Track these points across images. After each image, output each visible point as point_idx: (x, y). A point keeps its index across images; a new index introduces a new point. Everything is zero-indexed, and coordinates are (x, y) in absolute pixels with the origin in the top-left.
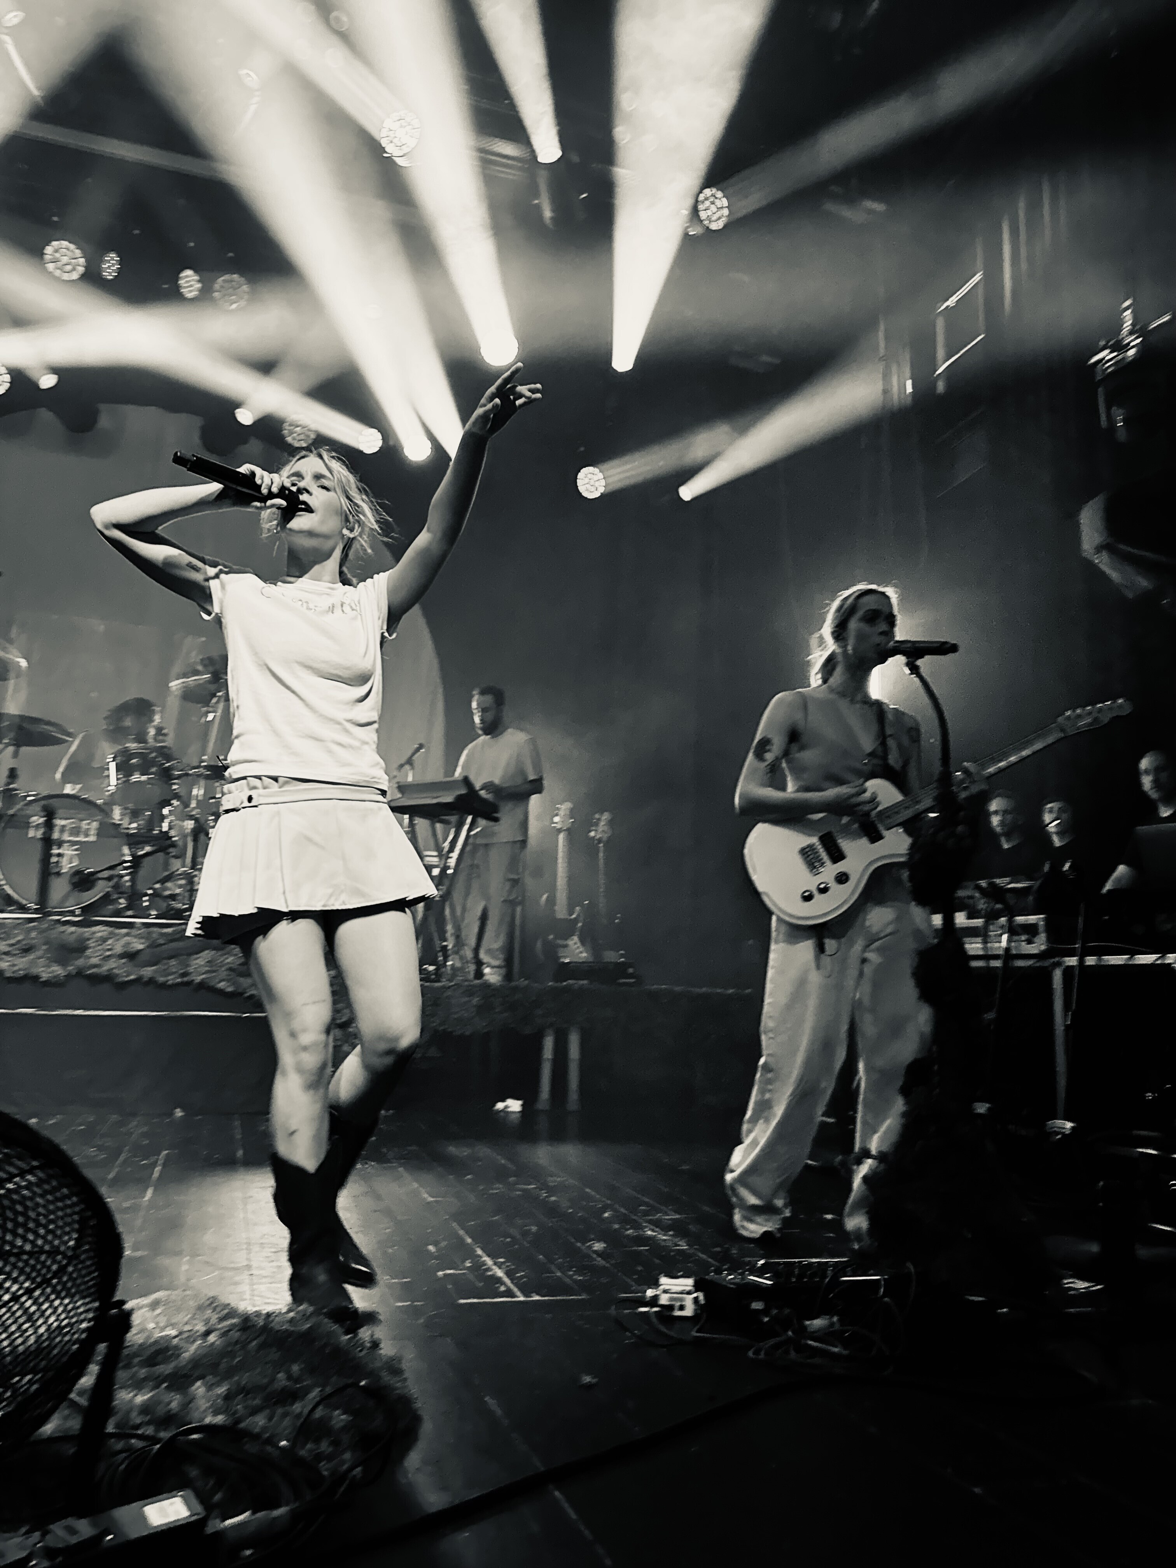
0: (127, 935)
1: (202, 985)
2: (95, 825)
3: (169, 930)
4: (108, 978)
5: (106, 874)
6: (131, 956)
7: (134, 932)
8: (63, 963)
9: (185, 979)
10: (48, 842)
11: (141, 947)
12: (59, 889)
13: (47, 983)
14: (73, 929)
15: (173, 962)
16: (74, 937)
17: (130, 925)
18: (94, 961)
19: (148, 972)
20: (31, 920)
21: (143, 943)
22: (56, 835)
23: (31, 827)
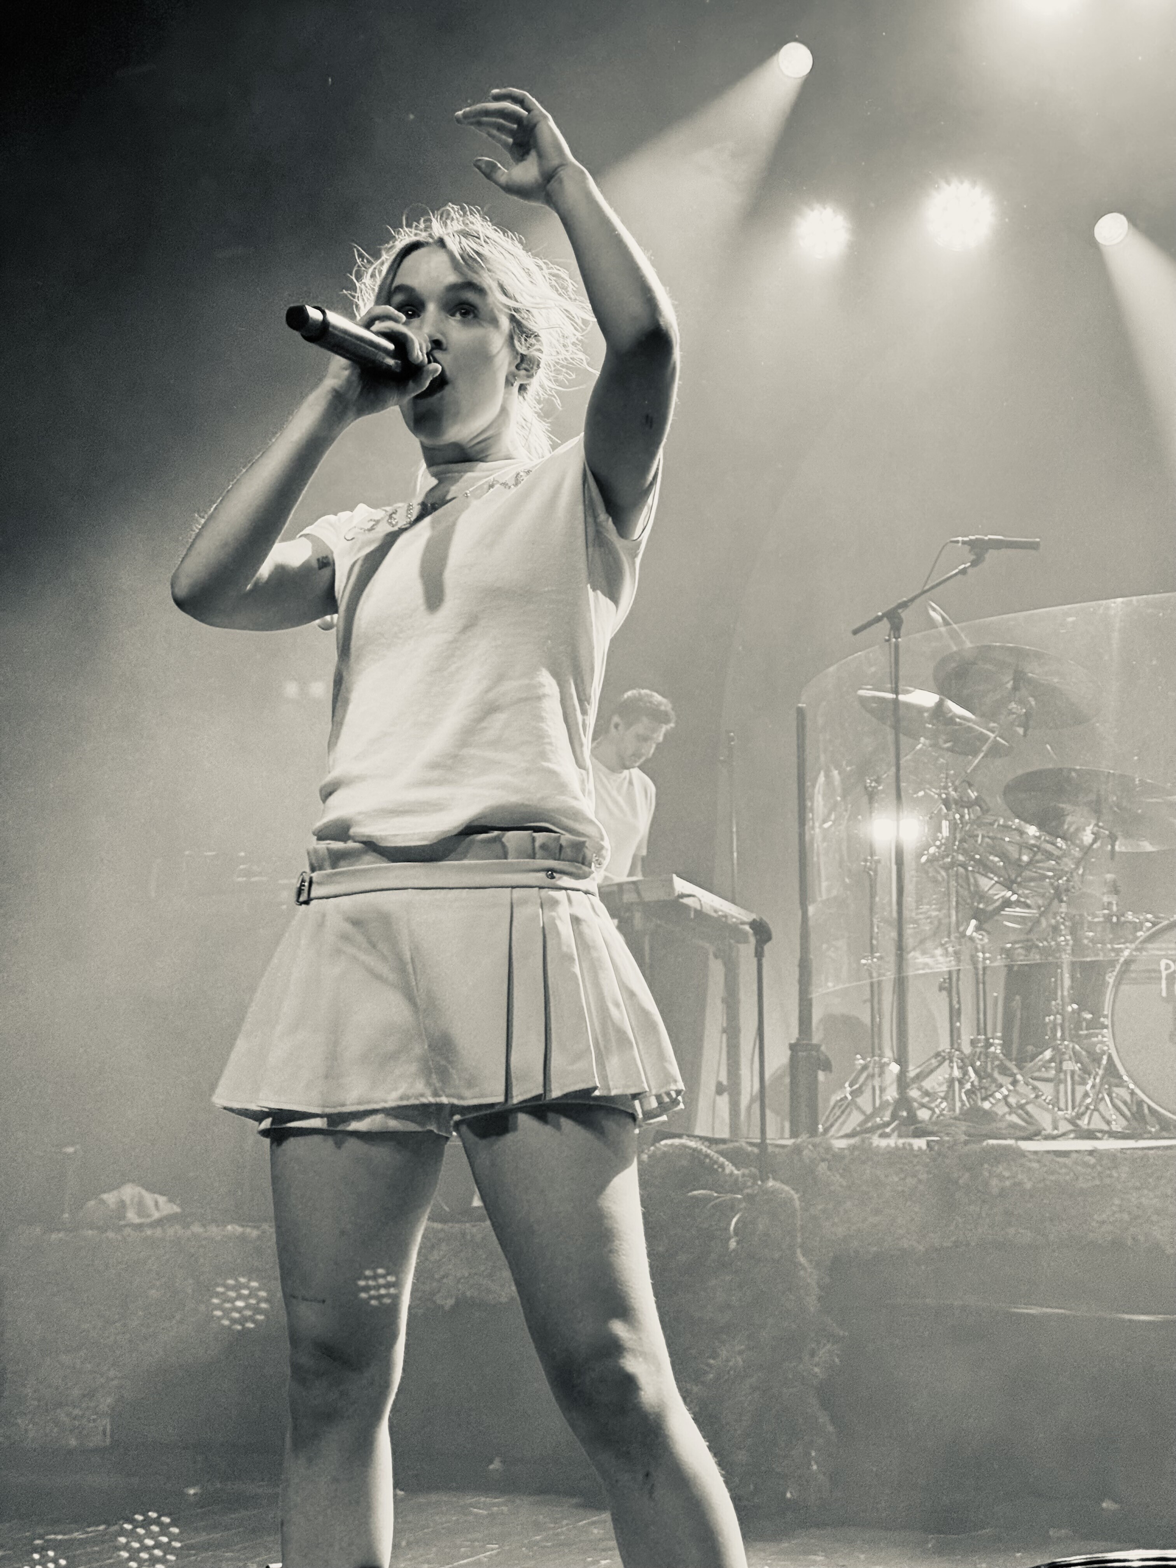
23: (1160, 978)
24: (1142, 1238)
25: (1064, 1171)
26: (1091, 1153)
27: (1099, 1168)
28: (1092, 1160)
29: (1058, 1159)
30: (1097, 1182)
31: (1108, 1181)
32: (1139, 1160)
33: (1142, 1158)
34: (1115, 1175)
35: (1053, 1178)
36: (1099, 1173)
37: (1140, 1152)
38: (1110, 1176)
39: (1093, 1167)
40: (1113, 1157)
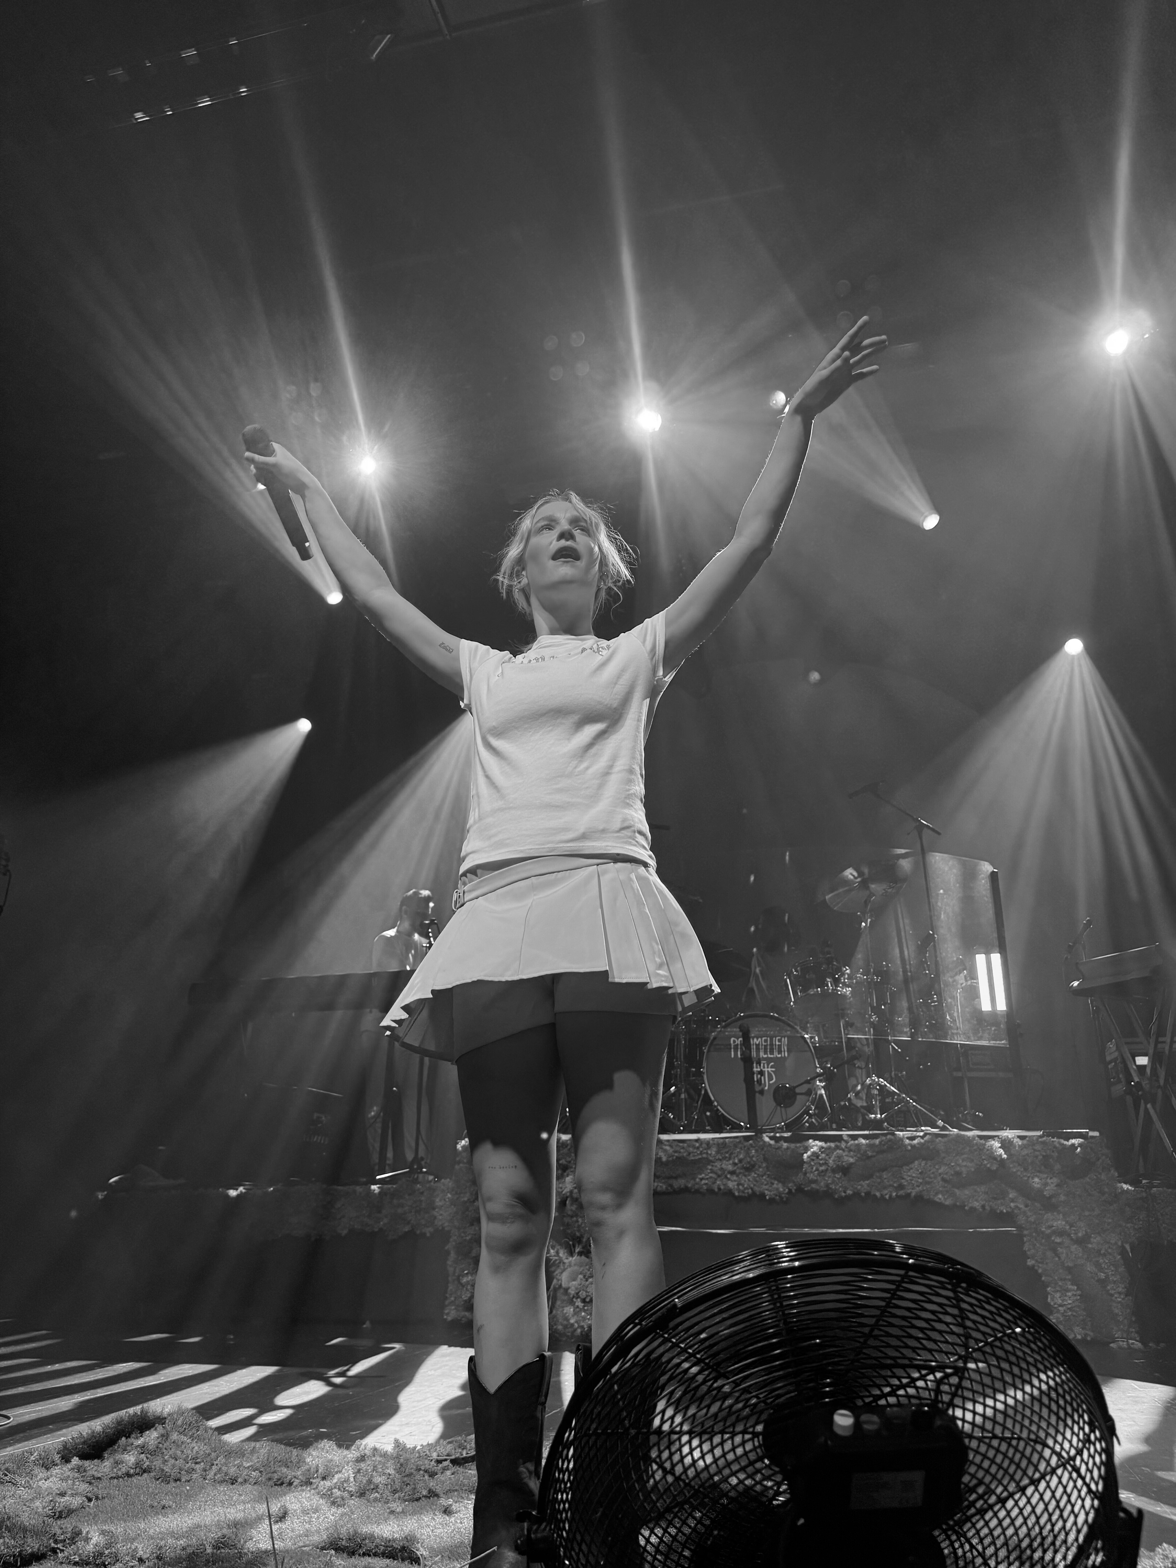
0: (837, 1147)
1: (919, 1198)
2: (785, 1041)
3: (877, 1141)
4: (828, 1194)
5: (804, 1089)
6: (845, 1170)
7: (843, 1145)
8: (783, 1181)
9: (901, 1193)
10: (748, 1061)
11: (852, 1160)
12: (765, 1105)
13: (772, 1201)
14: (785, 1145)
15: (885, 1175)
16: (789, 1153)
17: (839, 1138)
18: (811, 1176)
19: (863, 1186)
20: (747, 1138)
21: (852, 1157)
22: (754, 1054)
23: (731, 1049)
24: (722, 1187)
25: (682, 1151)
26: (697, 1140)
27: (701, 1149)
28: (697, 1145)
29: (681, 1144)
30: (700, 1157)
31: (704, 1156)
32: (722, 1145)
33: (723, 1144)
34: (709, 1152)
35: (676, 1154)
36: (701, 1152)
37: (722, 1140)
38: (707, 1153)
39: (698, 1148)
40: (708, 1144)
